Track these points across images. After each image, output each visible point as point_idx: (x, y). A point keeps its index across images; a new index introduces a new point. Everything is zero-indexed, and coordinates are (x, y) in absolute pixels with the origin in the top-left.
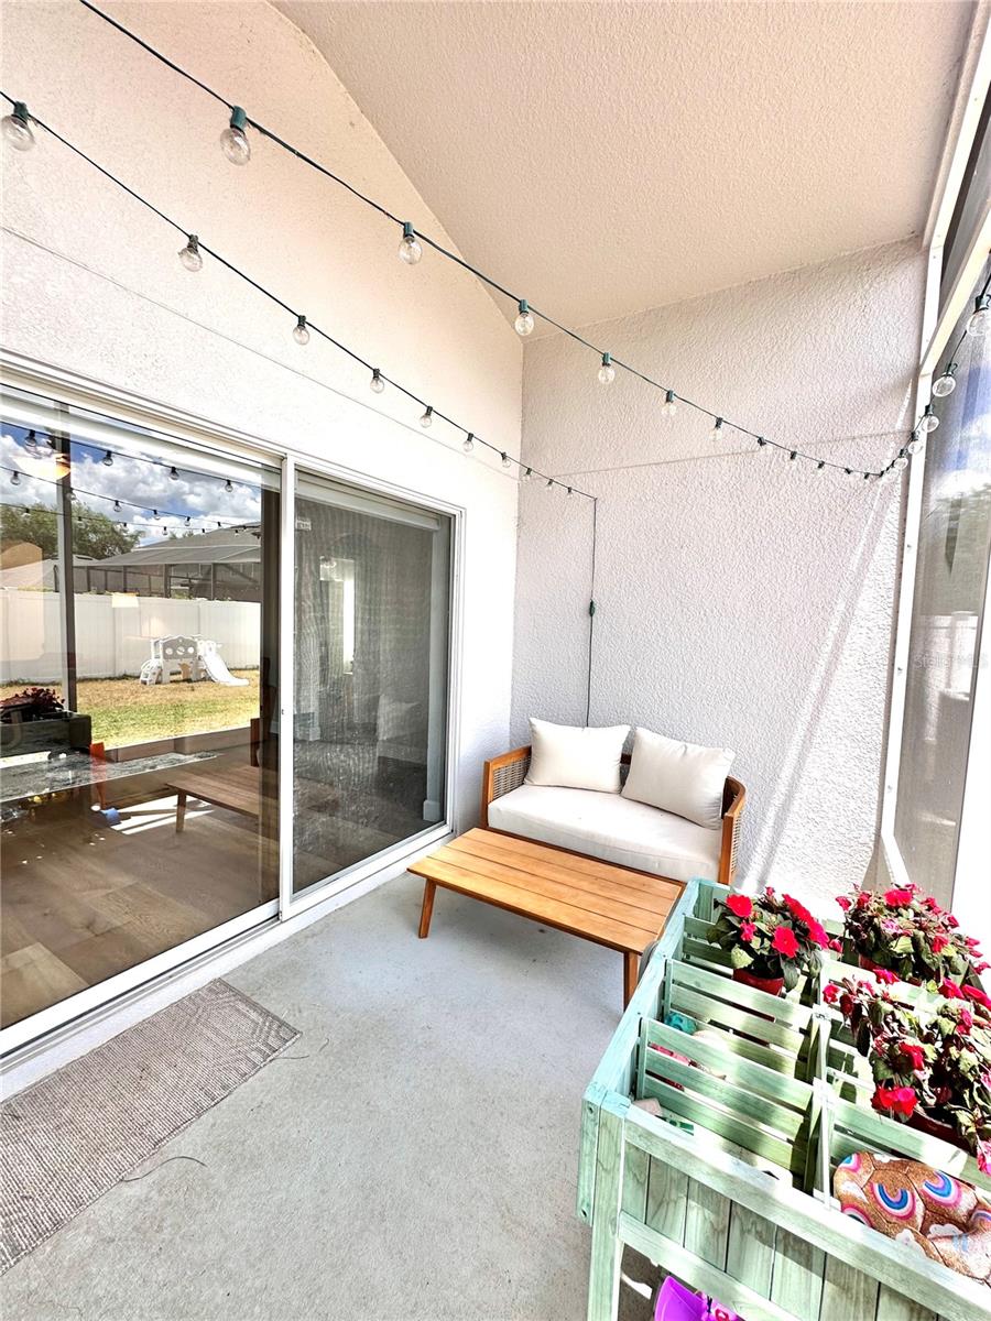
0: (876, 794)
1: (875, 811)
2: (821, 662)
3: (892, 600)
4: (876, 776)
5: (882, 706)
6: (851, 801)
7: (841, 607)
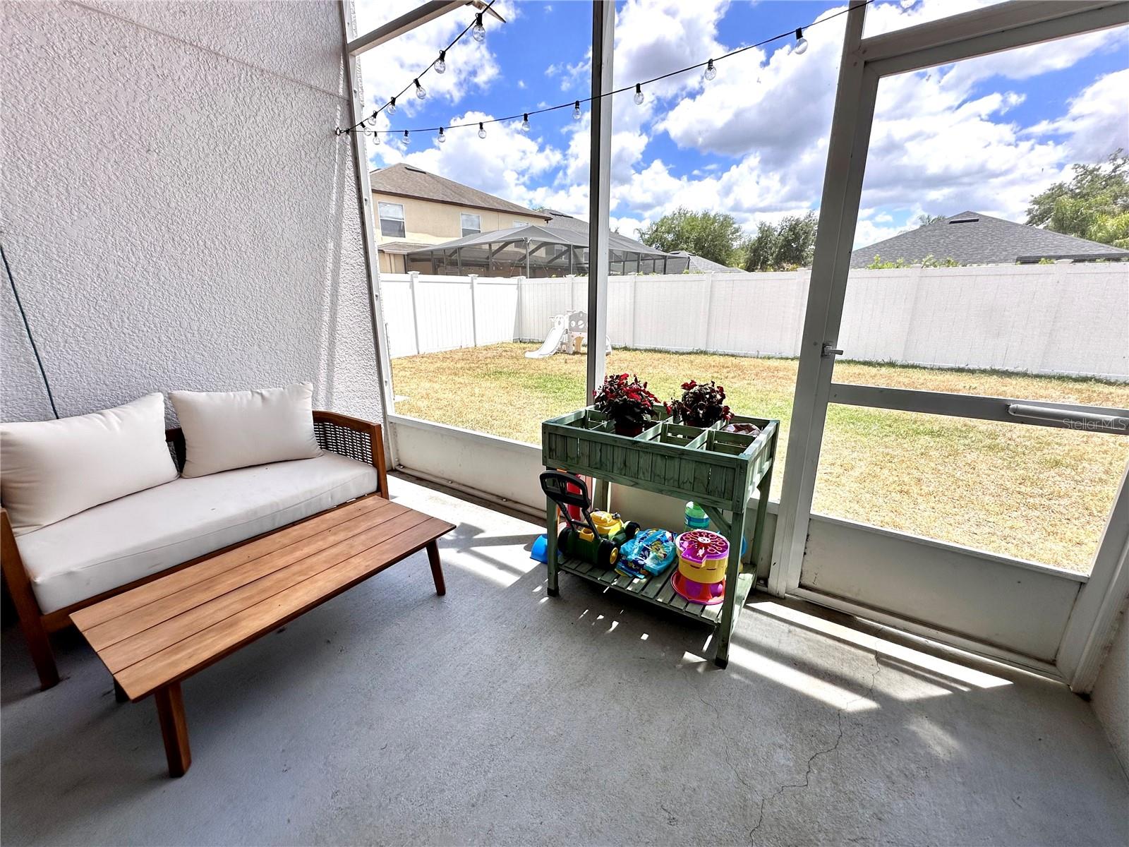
0: (378, 389)
1: (380, 402)
2: (326, 294)
3: (361, 243)
4: (376, 378)
5: (370, 325)
6: (366, 400)
7: (331, 245)
